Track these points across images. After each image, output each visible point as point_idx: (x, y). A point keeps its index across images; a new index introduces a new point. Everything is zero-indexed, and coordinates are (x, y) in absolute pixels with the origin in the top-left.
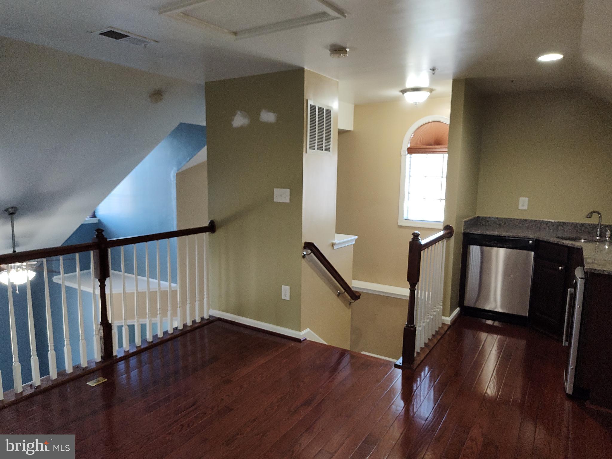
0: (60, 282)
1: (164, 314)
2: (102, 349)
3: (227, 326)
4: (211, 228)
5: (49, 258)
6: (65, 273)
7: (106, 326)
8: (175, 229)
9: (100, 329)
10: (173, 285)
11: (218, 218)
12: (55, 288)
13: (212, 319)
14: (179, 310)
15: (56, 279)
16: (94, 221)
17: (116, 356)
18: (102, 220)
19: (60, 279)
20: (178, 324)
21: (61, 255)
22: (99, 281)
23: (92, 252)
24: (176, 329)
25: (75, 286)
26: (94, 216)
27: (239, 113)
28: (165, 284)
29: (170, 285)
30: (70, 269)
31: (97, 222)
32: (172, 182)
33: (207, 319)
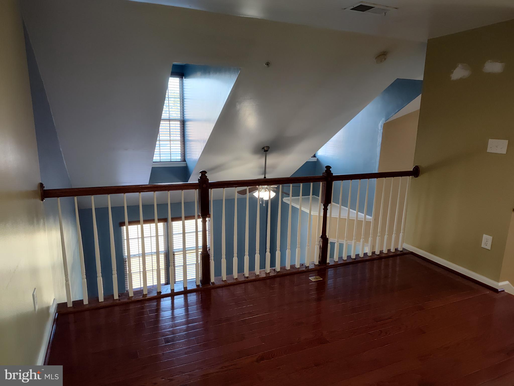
0: (288, 202)
1: (358, 239)
2: (320, 256)
3: (419, 260)
4: (416, 173)
5: (283, 185)
6: (292, 196)
7: (324, 239)
8: (376, 171)
9: (320, 241)
10: (368, 217)
11: (422, 164)
12: (285, 206)
13: (405, 252)
14: (370, 239)
15: (285, 200)
16: (314, 159)
17: (329, 263)
18: (320, 160)
19: (288, 200)
20: (368, 250)
21: (291, 183)
22: (324, 205)
23: (321, 183)
24: (365, 254)
25: (298, 207)
26: (314, 156)
27: (460, 65)
28: (361, 215)
29: (365, 217)
30: (296, 194)
31: (316, 160)
32: (379, 131)
33: (401, 251)
